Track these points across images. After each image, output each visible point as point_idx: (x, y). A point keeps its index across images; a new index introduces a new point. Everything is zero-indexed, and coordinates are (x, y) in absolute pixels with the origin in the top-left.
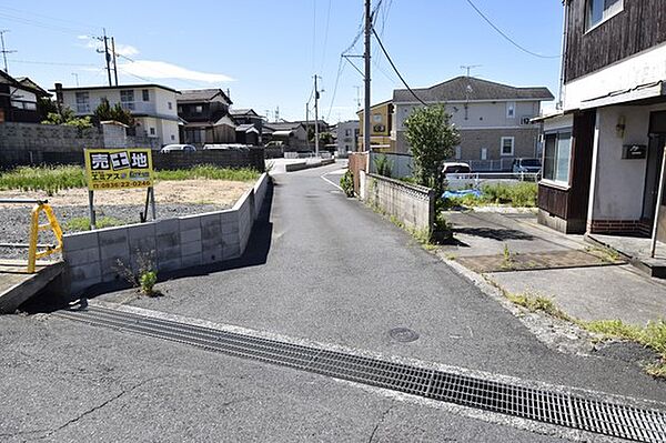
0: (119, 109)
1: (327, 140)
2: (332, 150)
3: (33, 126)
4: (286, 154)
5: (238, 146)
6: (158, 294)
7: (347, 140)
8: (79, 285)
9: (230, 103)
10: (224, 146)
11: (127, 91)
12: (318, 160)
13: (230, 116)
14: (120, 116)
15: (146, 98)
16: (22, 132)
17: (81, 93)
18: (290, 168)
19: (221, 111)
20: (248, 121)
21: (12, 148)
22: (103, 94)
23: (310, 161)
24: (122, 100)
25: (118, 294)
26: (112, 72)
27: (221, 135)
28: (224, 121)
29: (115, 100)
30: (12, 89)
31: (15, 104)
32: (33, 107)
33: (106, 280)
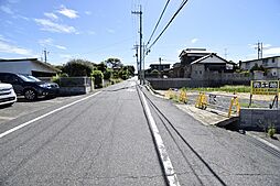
0: (261, 66)
6: (276, 139)
11: (266, 60)
15: (273, 62)
17: (247, 63)
22: (256, 62)
24: (263, 63)
26: (260, 54)
30: (226, 64)
31: (227, 68)
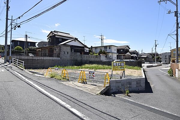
0: (104, 51)
1: (158, 58)
2: (160, 61)
3: (88, 55)
4: (145, 62)
5: (132, 60)
7: (166, 59)
8: (112, 91)
9: (130, 49)
10: (128, 60)
11: (106, 47)
12: (156, 65)
13: (130, 52)
14: (104, 53)
15: (110, 49)
16: (86, 57)
17: (96, 48)
18: (148, 67)
19: (127, 51)
20: (134, 53)
21: (84, 60)
22: (100, 48)
23: (154, 65)
24: (105, 49)
25: (121, 94)
26: (102, 43)
27: (127, 57)
28: (128, 53)
29: (103, 49)
30: (85, 48)
31: (85, 51)
32: (88, 51)
33: (117, 91)
